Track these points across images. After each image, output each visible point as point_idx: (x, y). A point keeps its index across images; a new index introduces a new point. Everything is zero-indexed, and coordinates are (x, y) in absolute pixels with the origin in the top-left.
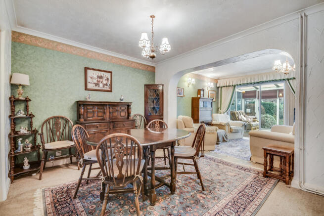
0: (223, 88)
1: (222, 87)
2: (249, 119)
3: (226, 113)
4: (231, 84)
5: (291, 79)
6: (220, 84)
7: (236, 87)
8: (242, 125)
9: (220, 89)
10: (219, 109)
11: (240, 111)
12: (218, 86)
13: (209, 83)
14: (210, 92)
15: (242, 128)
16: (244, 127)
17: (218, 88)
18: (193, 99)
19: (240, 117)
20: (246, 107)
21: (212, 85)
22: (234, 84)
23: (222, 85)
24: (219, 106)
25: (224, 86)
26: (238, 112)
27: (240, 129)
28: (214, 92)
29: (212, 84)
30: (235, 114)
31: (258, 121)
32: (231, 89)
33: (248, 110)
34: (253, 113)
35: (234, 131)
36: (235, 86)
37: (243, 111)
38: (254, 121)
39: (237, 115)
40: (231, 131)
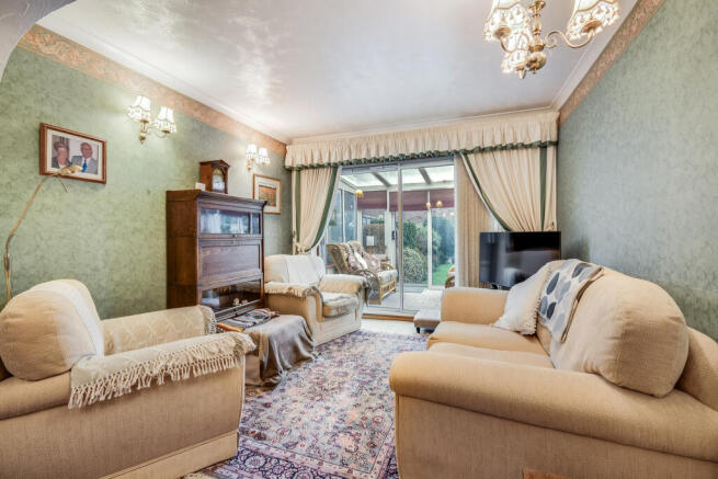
0: (304, 174)
1: (300, 169)
2: (373, 263)
3: (314, 251)
4: (325, 161)
5: (472, 152)
6: (295, 158)
7: (340, 168)
8: (355, 289)
9: (294, 174)
10: (295, 240)
11: (351, 243)
12: (288, 163)
13: (252, 148)
14: (259, 181)
15: (356, 299)
16: (362, 294)
17: (290, 170)
18: (172, 198)
19: (352, 260)
20: (366, 233)
21: (264, 156)
22: (333, 161)
23: (299, 162)
24: (294, 229)
25: (306, 168)
26: (347, 245)
27: (354, 304)
28: (277, 185)
29: (264, 152)
30: (339, 251)
31: (391, 268)
32: (325, 175)
33: (371, 240)
34: (380, 248)
35: (334, 313)
36: (335, 167)
37: (359, 242)
38: (384, 268)
39: (345, 255)
40: (326, 314)
